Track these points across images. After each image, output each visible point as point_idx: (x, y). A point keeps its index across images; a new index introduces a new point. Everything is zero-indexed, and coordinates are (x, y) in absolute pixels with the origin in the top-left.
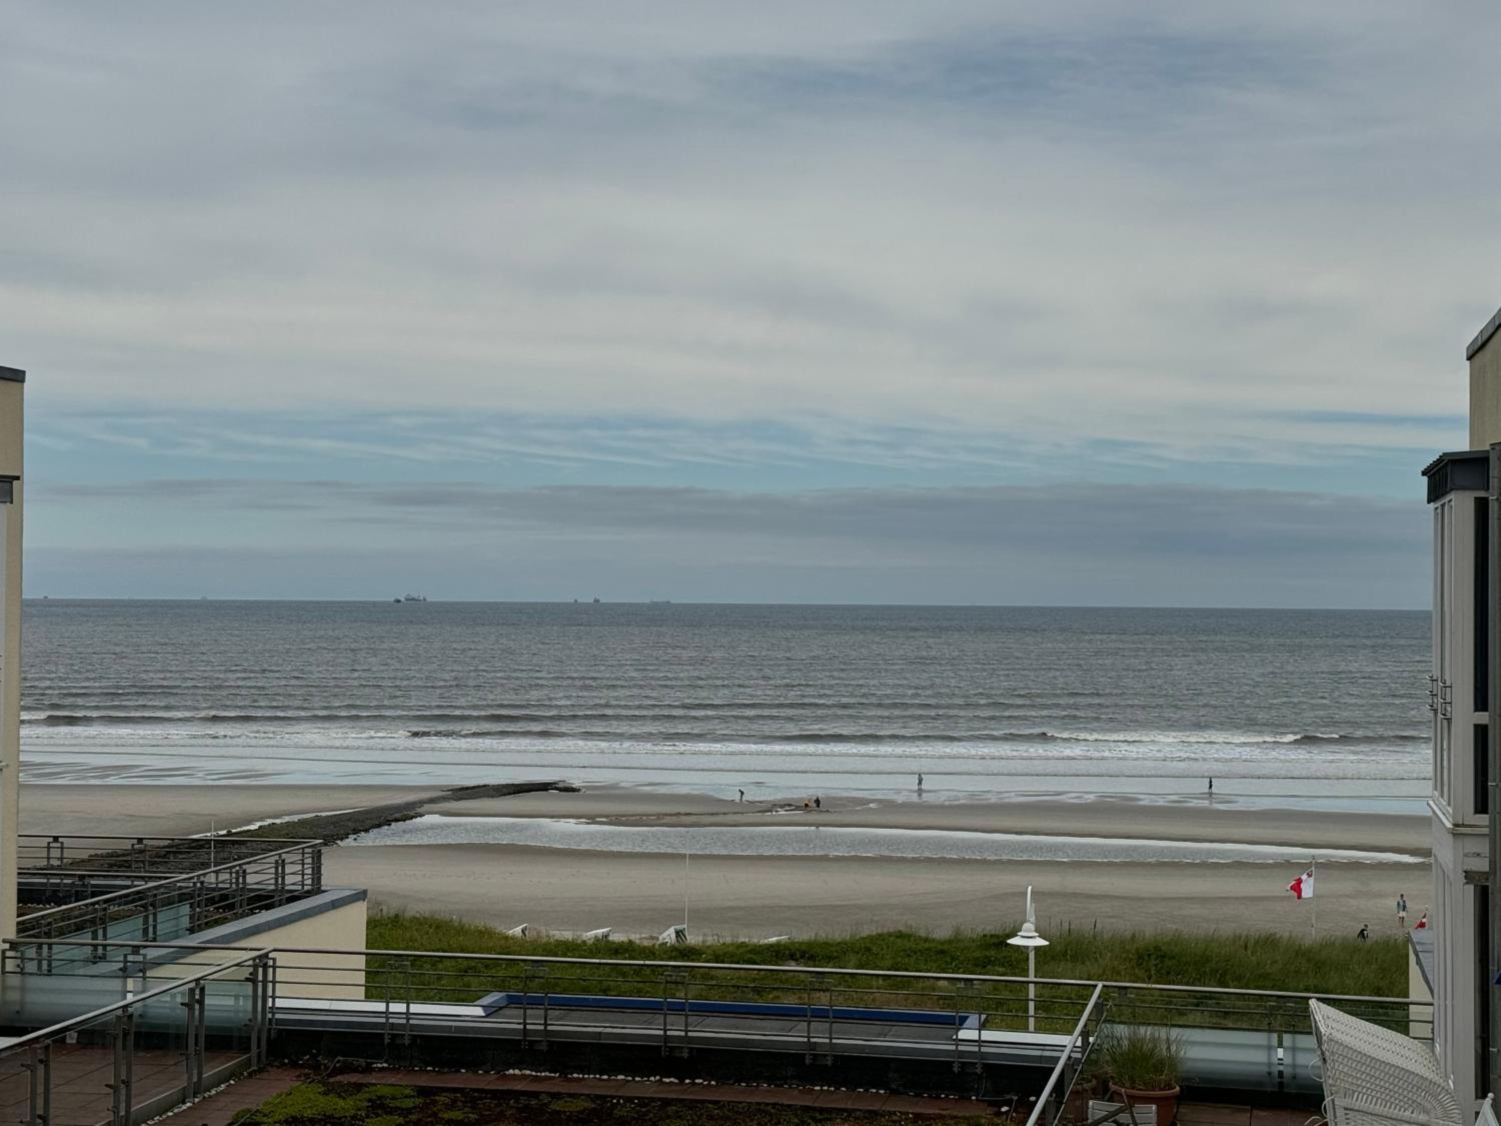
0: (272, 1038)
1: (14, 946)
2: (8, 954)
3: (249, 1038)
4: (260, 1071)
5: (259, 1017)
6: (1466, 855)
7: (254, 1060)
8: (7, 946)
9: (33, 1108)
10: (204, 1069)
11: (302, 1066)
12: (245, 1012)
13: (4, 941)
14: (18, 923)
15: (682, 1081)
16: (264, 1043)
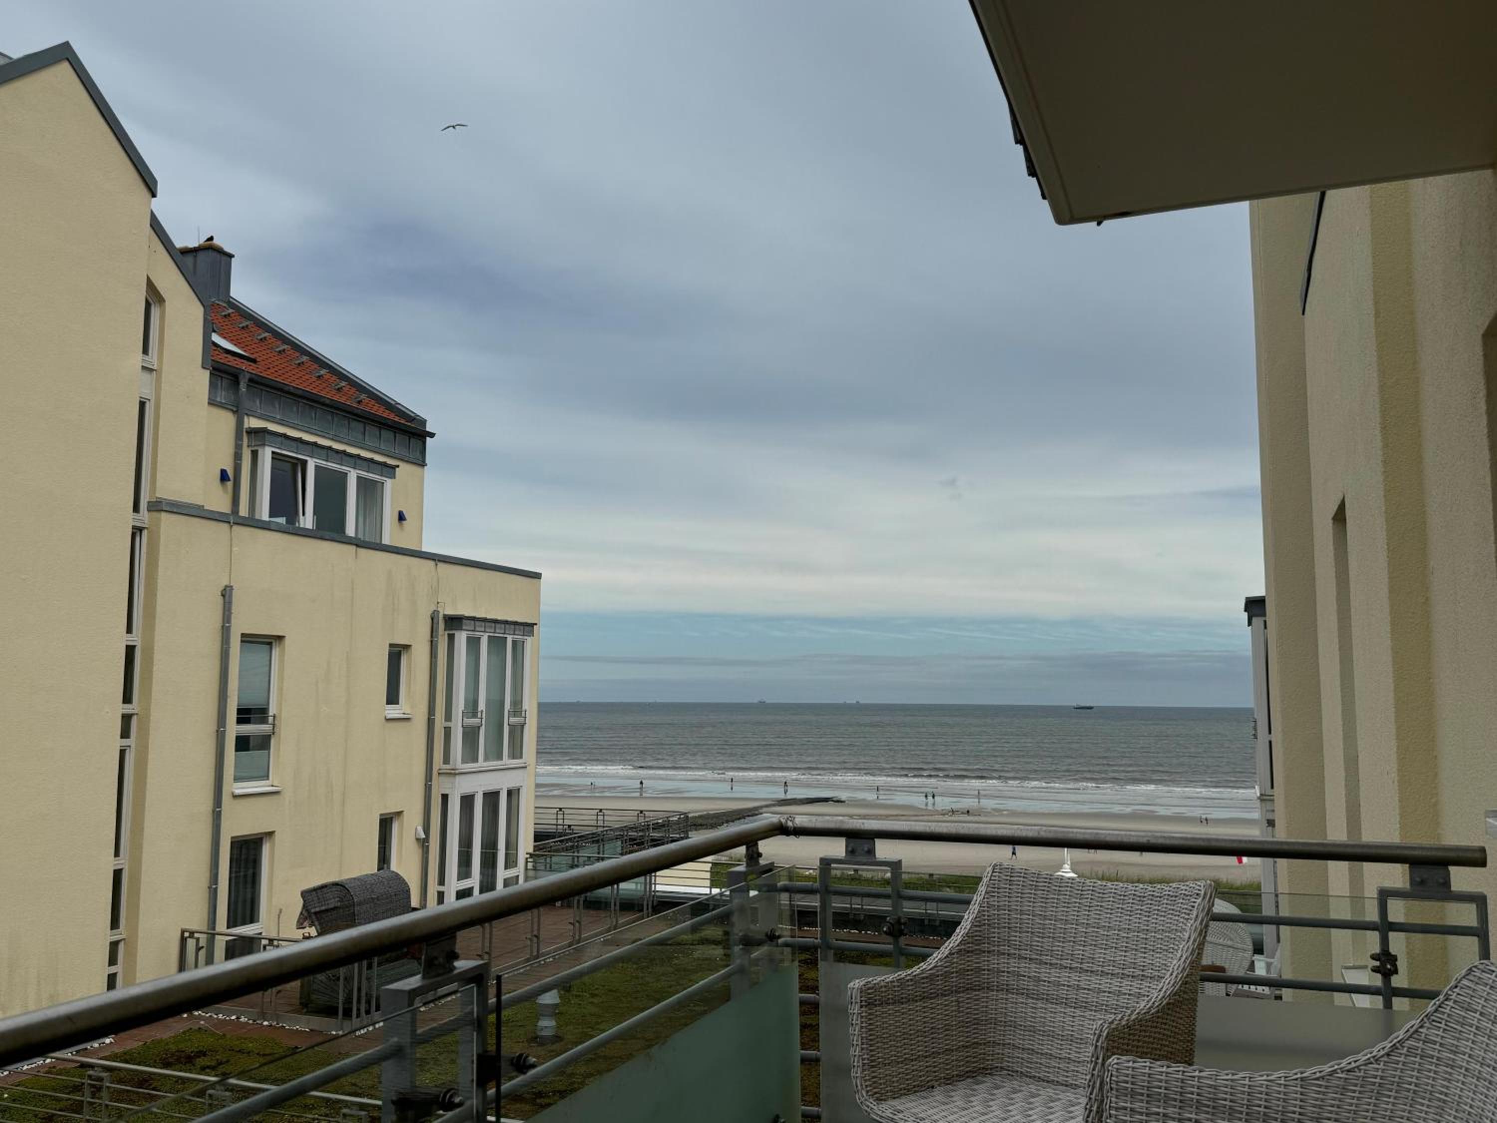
0: (655, 904)
1: (531, 855)
2: (529, 860)
3: (642, 905)
5: (648, 893)
6: (1267, 811)
7: (645, 915)
8: (528, 856)
9: (532, 931)
10: (619, 919)
12: (640, 891)
13: (527, 854)
14: (534, 846)
15: (860, 932)
16: (650, 906)
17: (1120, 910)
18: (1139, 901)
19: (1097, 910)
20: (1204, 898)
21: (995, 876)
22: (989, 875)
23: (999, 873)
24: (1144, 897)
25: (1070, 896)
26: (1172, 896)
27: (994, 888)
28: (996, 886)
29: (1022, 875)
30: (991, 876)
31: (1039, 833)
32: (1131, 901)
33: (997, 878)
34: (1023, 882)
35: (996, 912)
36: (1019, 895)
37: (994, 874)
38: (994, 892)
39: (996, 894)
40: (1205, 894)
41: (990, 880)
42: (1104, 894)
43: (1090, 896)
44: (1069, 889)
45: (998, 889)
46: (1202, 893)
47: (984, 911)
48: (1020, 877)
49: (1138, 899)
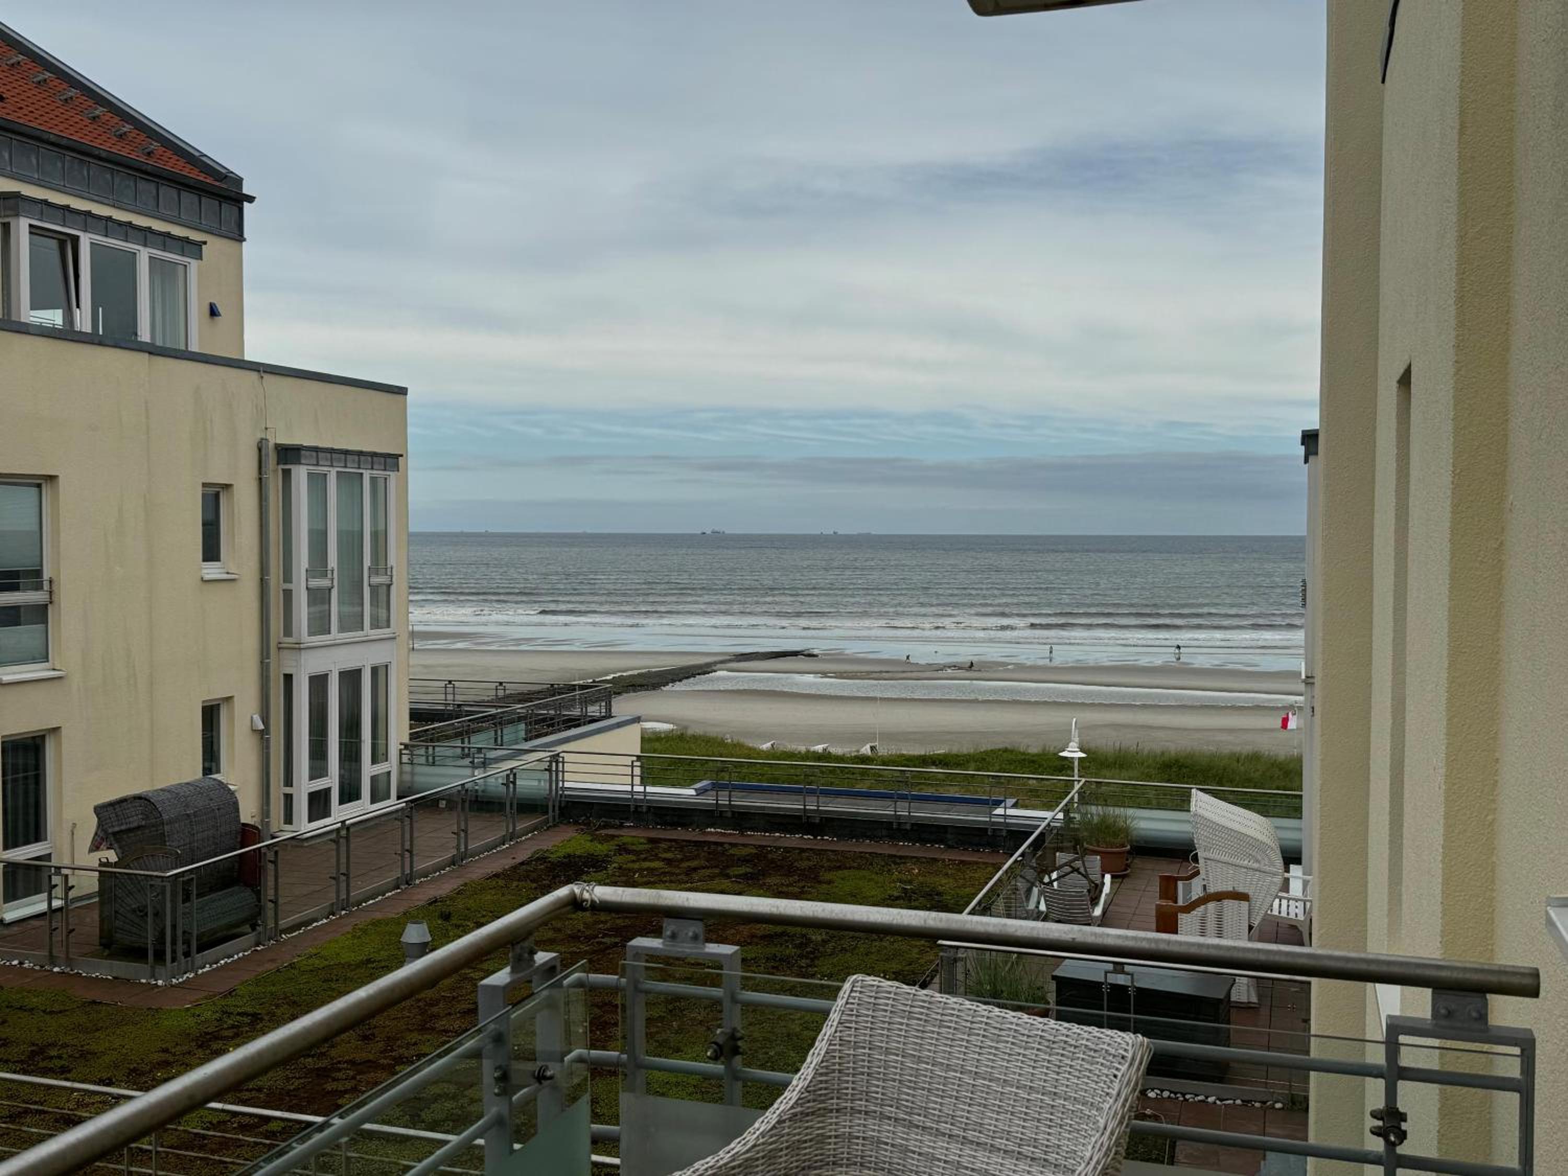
0: (563, 805)
1: (406, 747)
2: (404, 752)
3: (547, 806)
4: (555, 826)
5: (554, 792)
7: (551, 820)
8: (402, 747)
9: (403, 845)
10: (517, 824)
11: (580, 824)
12: (545, 790)
13: (401, 744)
14: (411, 734)
16: (557, 808)
17: (1020, 1058)
18: (1048, 1047)
19: (990, 1053)
20: (1131, 1064)
21: (854, 998)
22: (846, 996)
23: (861, 992)
24: (1054, 1042)
25: (955, 1029)
26: (1091, 1049)
27: (852, 1015)
28: (855, 1012)
29: (892, 996)
30: (849, 996)
31: (925, 921)
32: (1036, 1046)
33: (856, 1001)
34: (893, 1006)
35: (852, 1052)
36: (886, 1025)
37: (853, 994)
38: (851, 1022)
39: (853, 1025)
40: (1133, 1059)
41: (847, 1003)
42: (1001, 1030)
43: (982, 1032)
44: (954, 1019)
45: (857, 1016)
46: (1129, 1055)
47: (834, 1051)
48: (889, 998)
49: (1046, 1044)
